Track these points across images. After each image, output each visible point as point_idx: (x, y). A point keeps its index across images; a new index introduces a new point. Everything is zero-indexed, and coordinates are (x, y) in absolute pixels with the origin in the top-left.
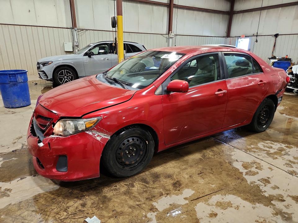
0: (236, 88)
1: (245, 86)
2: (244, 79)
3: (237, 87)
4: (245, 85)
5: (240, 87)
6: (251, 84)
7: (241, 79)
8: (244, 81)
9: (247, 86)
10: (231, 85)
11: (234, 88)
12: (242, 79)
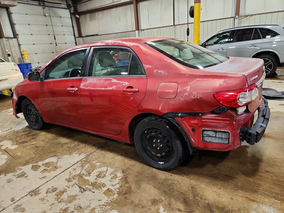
0: (88, 88)
1: (100, 89)
2: (105, 80)
3: (90, 87)
4: (101, 87)
5: (93, 89)
6: (111, 88)
7: (100, 80)
8: (103, 83)
9: (103, 89)
10: (85, 84)
11: (87, 88)
12: (103, 80)
